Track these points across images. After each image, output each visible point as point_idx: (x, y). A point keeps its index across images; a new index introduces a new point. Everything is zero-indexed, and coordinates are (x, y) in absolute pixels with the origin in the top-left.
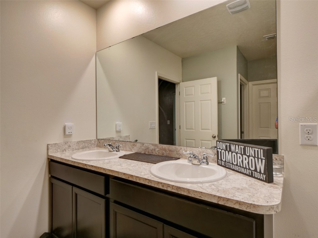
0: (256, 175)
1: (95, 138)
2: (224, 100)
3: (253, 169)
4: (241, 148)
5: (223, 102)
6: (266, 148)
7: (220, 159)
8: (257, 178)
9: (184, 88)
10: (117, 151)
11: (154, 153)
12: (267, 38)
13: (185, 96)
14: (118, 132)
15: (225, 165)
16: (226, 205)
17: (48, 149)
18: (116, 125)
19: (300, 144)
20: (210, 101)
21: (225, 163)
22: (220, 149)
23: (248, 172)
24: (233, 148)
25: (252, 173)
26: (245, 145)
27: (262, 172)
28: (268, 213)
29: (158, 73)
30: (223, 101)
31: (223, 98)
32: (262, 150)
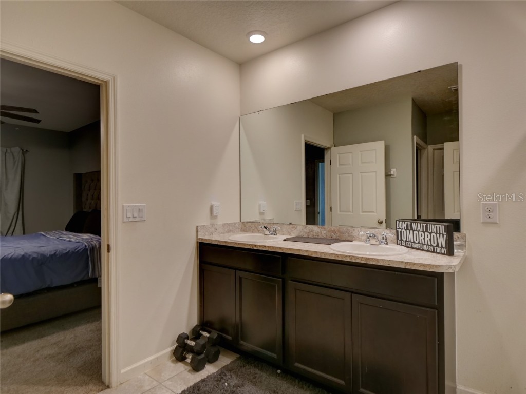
0: (438, 250)
1: (239, 221)
2: (394, 172)
3: (435, 244)
4: (423, 226)
5: (393, 175)
6: (447, 224)
7: (400, 238)
8: (439, 253)
9: (338, 155)
10: (274, 235)
11: (320, 237)
12: (454, 90)
13: (338, 166)
14: (262, 214)
15: (406, 244)
16: (412, 268)
17: (197, 232)
18: (260, 205)
19: (482, 221)
20: (374, 173)
21: (406, 243)
22: (400, 228)
23: (430, 248)
24: (414, 226)
25: (434, 249)
26: (427, 222)
27: (444, 246)
28: (447, 271)
29: (305, 136)
30: (392, 173)
31: (392, 170)
32: (443, 226)
